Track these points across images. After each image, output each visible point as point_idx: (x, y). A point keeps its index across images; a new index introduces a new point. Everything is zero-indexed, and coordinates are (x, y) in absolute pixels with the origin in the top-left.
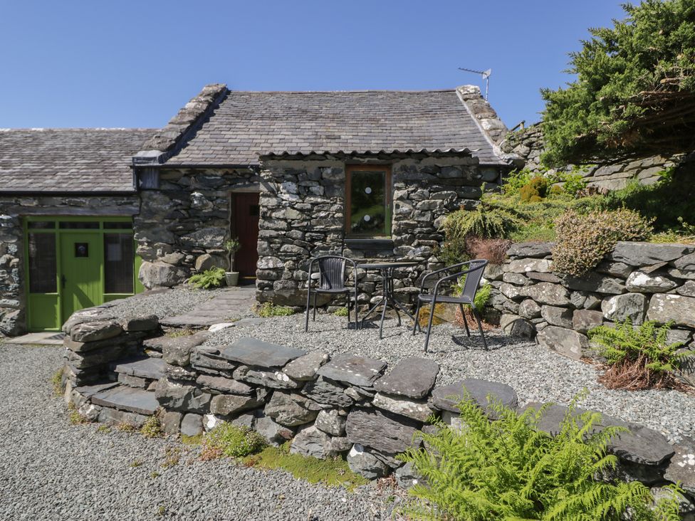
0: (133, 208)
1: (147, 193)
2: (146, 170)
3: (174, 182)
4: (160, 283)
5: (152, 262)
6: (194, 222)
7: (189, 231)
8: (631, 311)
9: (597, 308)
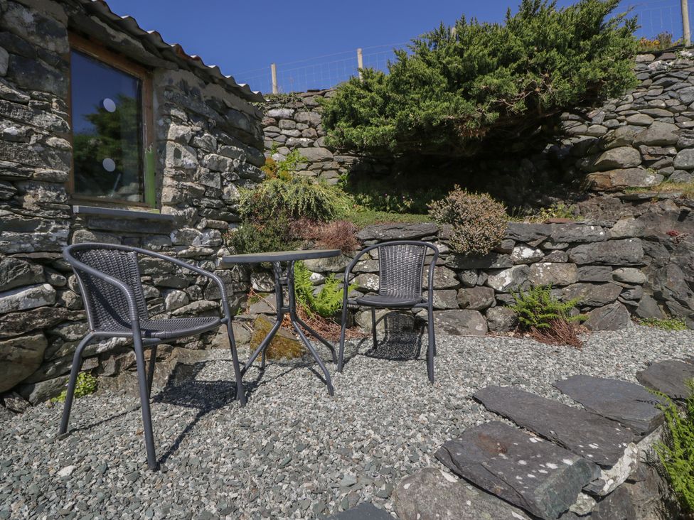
8: (521, 280)
9: (486, 284)
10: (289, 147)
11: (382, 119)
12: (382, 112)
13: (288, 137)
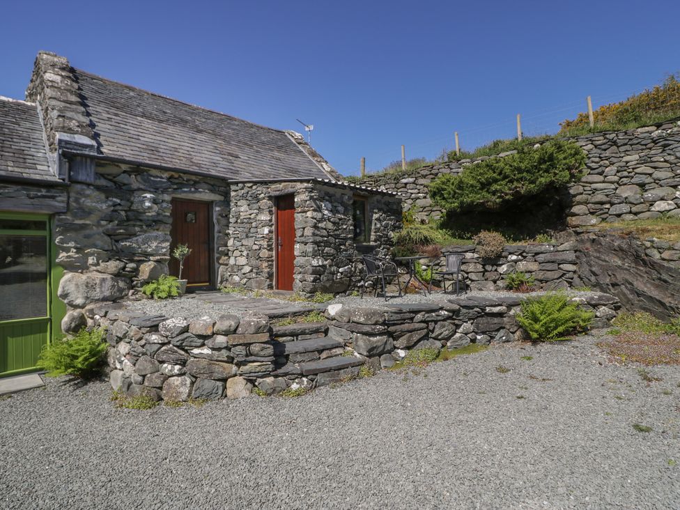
0: (57, 204)
1: (79, 187)
2: (79, 158)
3: (110, 177)
4: (101, 297)
5: (82, 273)
6: (134, 226)
7: (131, 235)
8: (511, 269)
9: (496, 270)
10: (412, 199)
11: (454, 200)
12: (453, 197)
13: (412, 194)
